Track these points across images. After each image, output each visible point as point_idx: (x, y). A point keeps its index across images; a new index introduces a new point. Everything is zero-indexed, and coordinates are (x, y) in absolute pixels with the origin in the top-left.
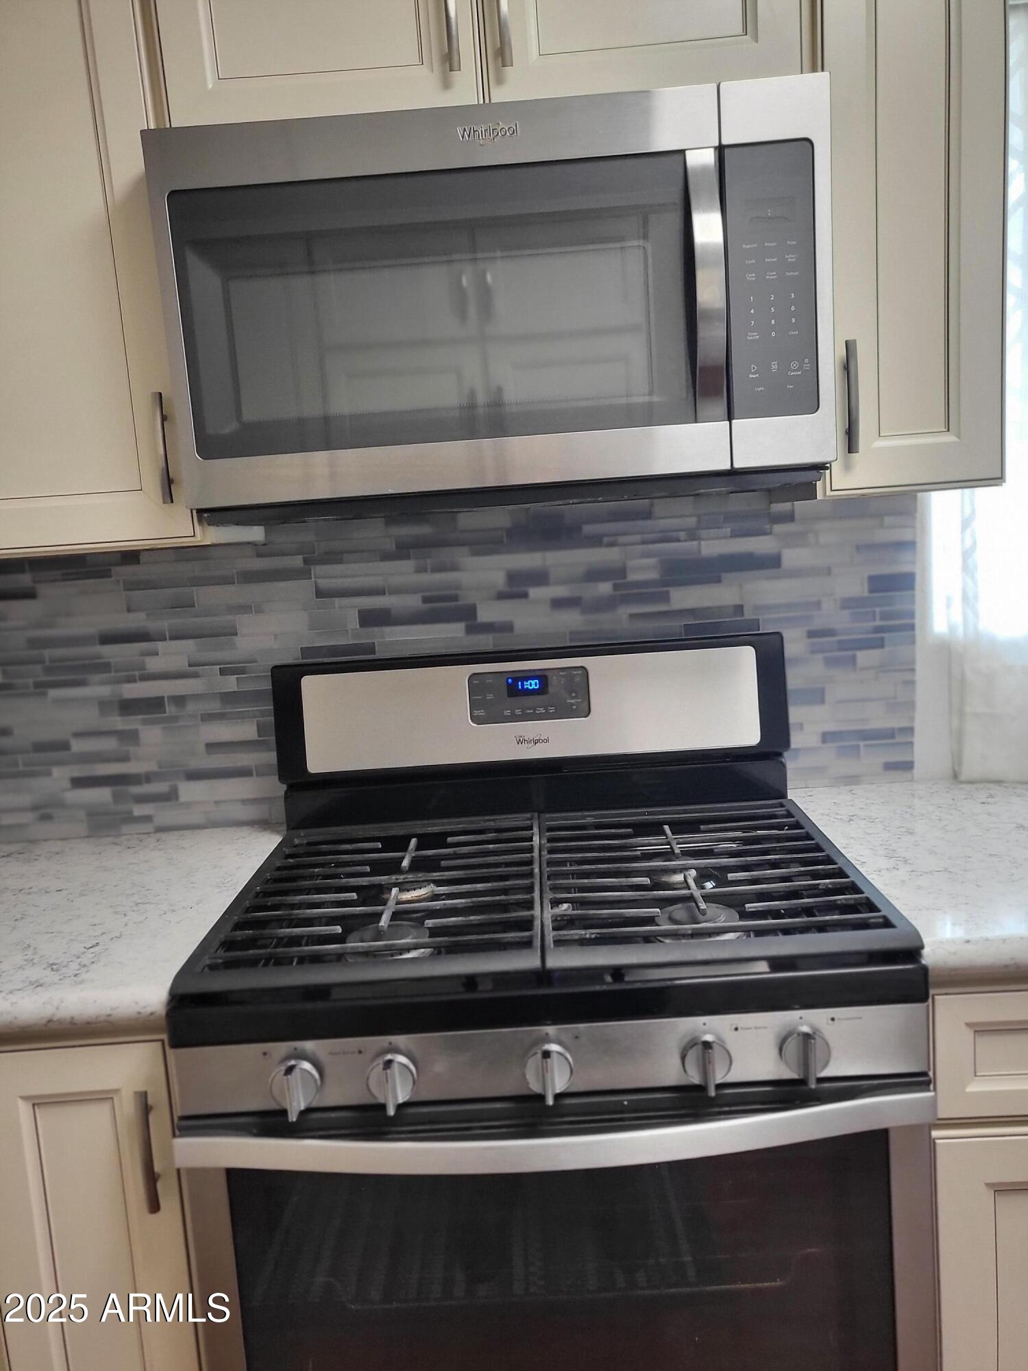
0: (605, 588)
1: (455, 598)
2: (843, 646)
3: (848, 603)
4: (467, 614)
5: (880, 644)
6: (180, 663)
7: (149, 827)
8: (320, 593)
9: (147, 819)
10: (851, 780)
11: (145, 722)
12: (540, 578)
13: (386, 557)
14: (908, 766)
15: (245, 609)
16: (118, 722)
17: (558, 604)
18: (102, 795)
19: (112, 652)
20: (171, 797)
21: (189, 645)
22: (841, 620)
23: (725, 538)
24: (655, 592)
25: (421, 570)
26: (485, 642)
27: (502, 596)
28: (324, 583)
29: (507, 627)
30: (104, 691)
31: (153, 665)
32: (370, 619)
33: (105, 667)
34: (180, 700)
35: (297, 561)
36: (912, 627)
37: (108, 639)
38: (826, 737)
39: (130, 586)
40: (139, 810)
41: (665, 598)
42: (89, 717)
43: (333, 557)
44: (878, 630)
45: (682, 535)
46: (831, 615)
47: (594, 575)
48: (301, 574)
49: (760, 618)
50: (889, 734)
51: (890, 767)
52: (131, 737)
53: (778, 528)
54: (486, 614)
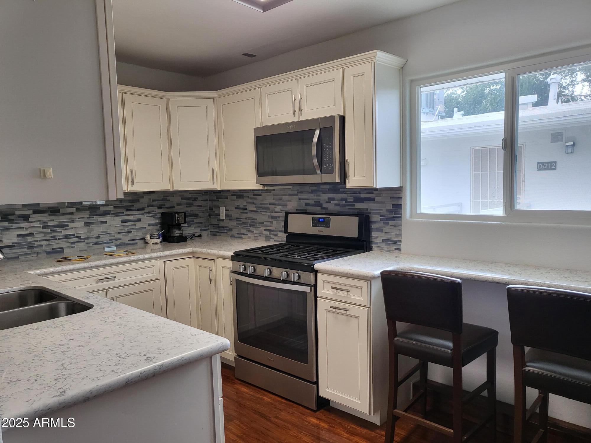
0: (344, 202)
1: (319, 202)
2: (387, 220)
3: (388, 210)
4: (321, 205)
5: (393, 220)
6: (279, 210)
7: (273, 240)
8: (299, 199)
9: (273, 238)
10: (388, 251)
11: (274, 220)
12: (333, 199)
13: (310, 193)
14: (400, 250)
15: (289, 201)
16: (270, 220)
17: (336, 205)
18: (267, 233)
19: (271, 207)
20: (276, 235)
21: (280, 207)
22: (387, 214)
23: (365, 193)
24: (352, 204)
25: (314, 196)
26: (324, 211)
27: (327, 202)
28: (300, 197)
29: (327, 209)
30: (269, 214)
31: (276, 210)
32: (307, 205)
33: (269, 209)
34: (279, 217)
35: (296, 193)
36: (401, 217)
37: (270, 204)
38: (383, 240)
39: (274, 195)
40: (272, 237)
41: (354, 205)
42: (266, 218)
43: (302, 192)
44: (394, 217)
45: (358, 192)
46: (385, 213)
47: (342, 199)
48: (297, 195)
49: (371, 212)
50: (395, 241)
51: (396, 249)
52: (272, 223)
53: (375, 192)
54: (324, 206)
